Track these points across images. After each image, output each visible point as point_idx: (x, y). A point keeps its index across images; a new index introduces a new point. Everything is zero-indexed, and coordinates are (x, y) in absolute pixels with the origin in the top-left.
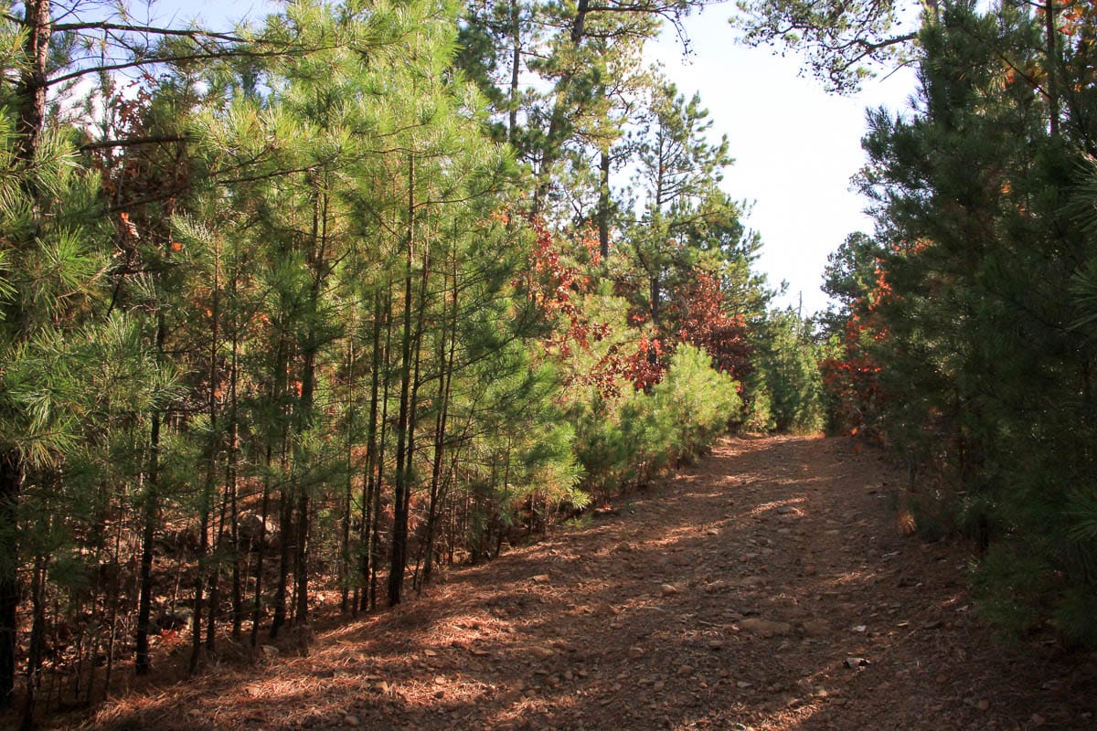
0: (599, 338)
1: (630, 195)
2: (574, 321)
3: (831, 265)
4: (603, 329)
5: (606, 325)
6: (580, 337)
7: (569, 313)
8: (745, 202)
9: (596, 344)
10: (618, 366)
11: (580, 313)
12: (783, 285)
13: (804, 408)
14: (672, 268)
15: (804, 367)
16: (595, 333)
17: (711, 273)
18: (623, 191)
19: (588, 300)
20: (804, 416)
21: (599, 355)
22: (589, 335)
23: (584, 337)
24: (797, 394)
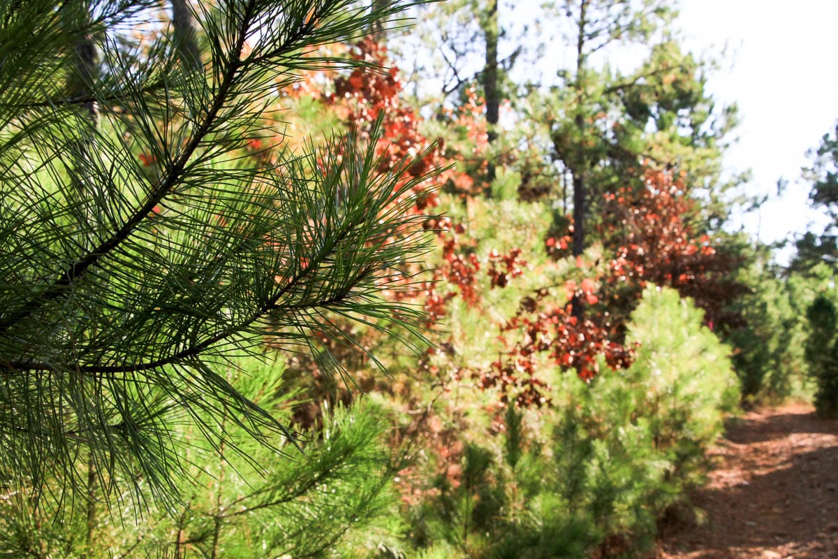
0: (500, 281)
1: (539, 34)
2: (449, 248)
3: (810, 165)
4: (509, 262)
5: (515, 254)
6: (463, 278)
7: (438, 231)
8: (726, 46)
9: (497, 292)
10: (540, 336)
11: (460, 230)
12: (779, 184)
13: (775, 367)
14: (605, 162)
15: (771, 309)
16: (492, 272)
17: (669, 167)
18: (526, 28)
19: (477, 206)
20: (775, 379)
21: (501, 315)
22: (482, 277)
23: (471, 280)
24: (765, 348)
